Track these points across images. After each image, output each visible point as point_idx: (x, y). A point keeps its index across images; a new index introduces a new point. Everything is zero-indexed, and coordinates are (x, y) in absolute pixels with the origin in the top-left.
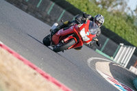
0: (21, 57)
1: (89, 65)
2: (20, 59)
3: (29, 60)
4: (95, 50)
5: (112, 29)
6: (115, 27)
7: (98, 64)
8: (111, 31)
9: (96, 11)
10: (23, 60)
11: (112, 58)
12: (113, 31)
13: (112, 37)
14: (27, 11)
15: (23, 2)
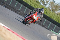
0: (18, 34)
2: (17, 35)
3: (21, 36)
4: (50, 30)
5: (57, 21)
6: (59, 20)
7: (52, 37)
8: (57, 22)
9: (50, 13)
11: (58, 34)
13: (58, 25)
14: (20, 14)
15: (18, 10)
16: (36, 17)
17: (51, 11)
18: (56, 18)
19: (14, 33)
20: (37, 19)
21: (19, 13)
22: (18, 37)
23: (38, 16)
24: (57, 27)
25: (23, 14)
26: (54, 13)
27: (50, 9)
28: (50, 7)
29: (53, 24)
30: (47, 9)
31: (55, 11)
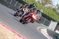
1: (38, 30)
2: (8, 28)
3: (12, 29)
4: (40, 24)
5: (47, 15)
6: (49, 13)
7: (42, 30)
9: (40, 7)
10: (9, 29)
11: (48, 27)
12: (48, 15)
13: (48, 18)
14: (10, 8)
15: (8, 4)
16: (35, 16)
17: (41, 5)
18: (46, 12)
19: (4, 26)
20: (36, 18)
21: (10, 6)
22: (8, 30)
23: (37, 15)
24: (47, 20)
25: (14, 8)
26: (43, 6)
27: (40, 3)
28: (40, 1)
29: (43, 17)
30: (37, 2)
31: (45, 5)
